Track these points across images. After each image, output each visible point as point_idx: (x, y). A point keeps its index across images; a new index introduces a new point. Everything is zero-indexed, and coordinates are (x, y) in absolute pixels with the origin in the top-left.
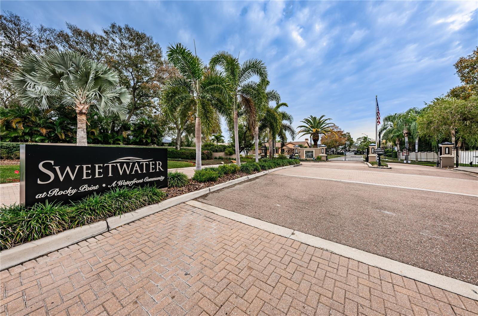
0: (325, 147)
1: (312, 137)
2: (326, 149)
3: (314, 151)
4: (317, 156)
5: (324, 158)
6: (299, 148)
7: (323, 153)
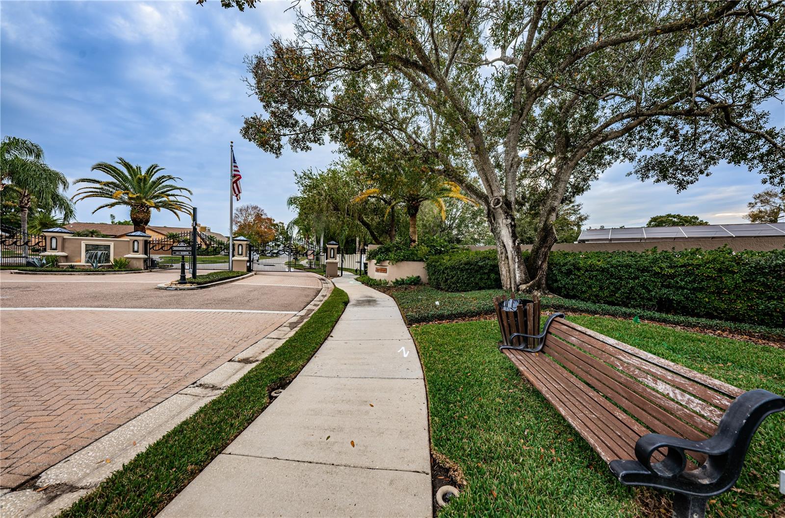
2: (146, 241)
3: (112, 245)
4: (119, 257)
5: (138, 263)
6: (65, 237)
7: (137, 252)
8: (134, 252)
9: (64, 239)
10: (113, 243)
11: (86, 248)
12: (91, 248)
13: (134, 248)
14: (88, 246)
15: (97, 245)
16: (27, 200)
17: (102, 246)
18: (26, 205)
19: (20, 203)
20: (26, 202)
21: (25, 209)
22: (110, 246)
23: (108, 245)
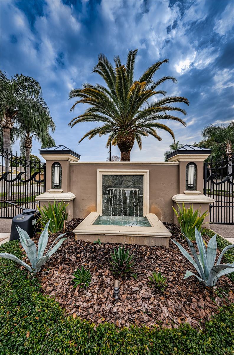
3: (146, 174)
4: (161, 202)
6: (72, 162)
8: (189, 188)
10: (148, 170)
11: (103, 183)
12: (111, 183)
13: (187, 181)
14: (106, 178)
15: (121, 176)
16: (30, 142)
17: (129, 179)
18: (29, 145)
19: (25, 144)
20: (29, 143)
21: (28, 149)
22: (143, 176)
23: (139, 176)
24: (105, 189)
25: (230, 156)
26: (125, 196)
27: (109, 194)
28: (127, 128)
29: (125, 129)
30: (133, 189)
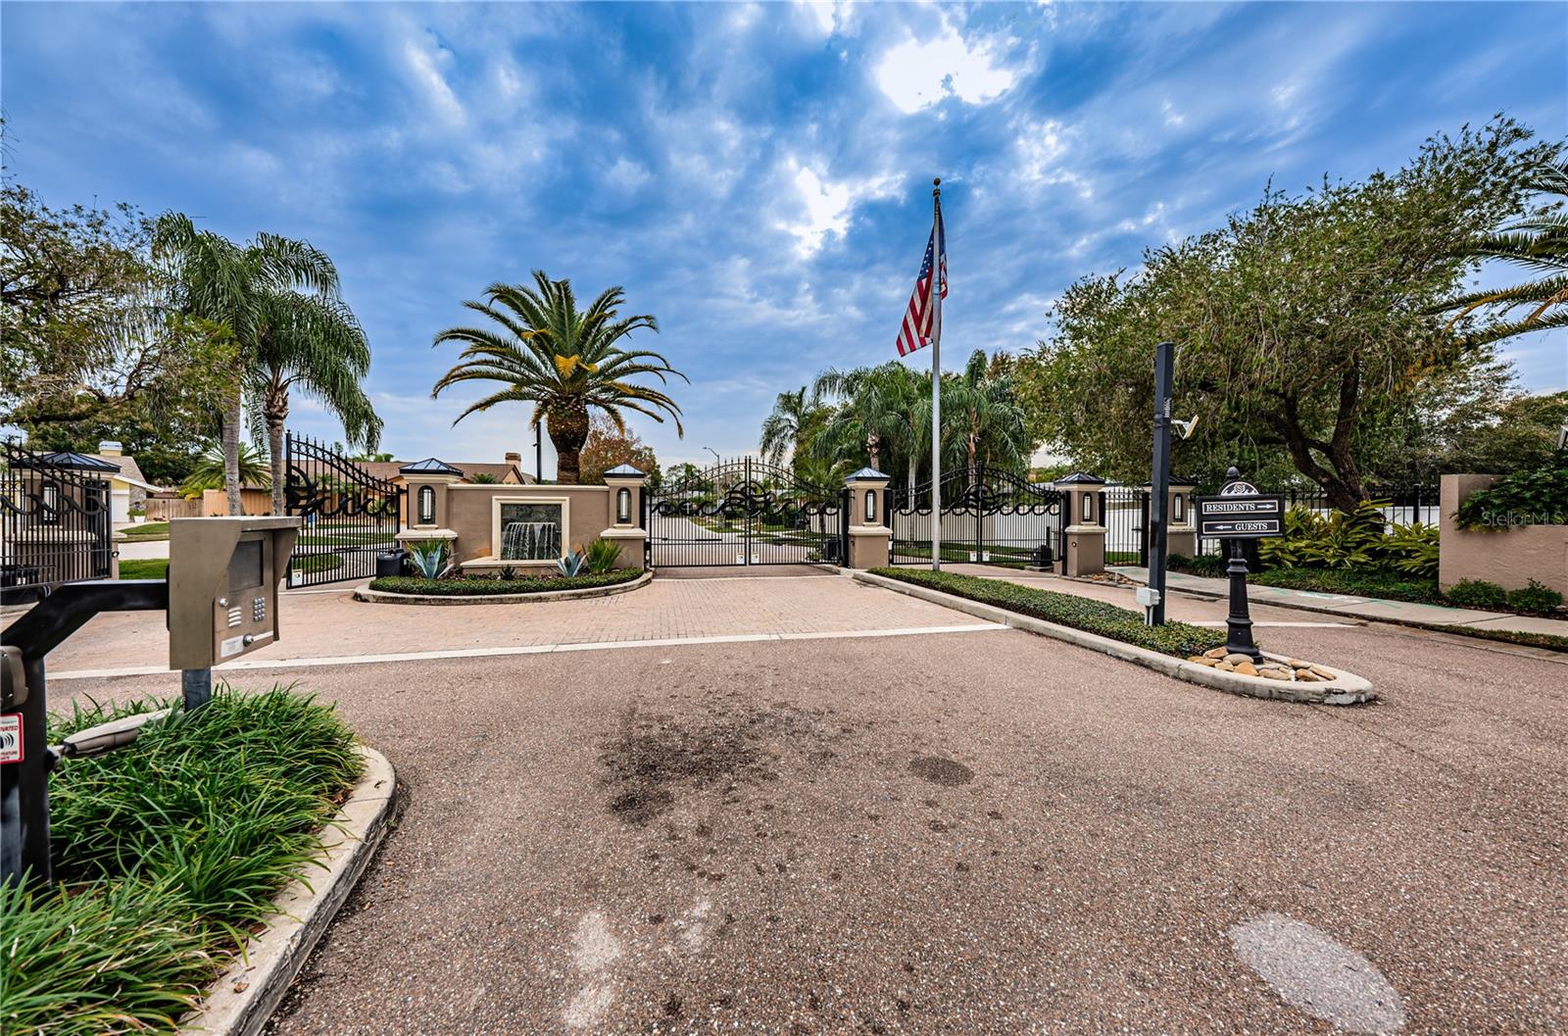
0: (639, 482)
1: (544, 420)
2: (642, 490)
3: (566, 503)
4: (586, 539)
5: (631, 553)
6: (451, 485)
7: (627, 521)
8: (621, 521)
9: (449, 490)
10: (567, 498)
11: (502, 515)
12: (514, 514)
13: (619, 511)
14: (506, 508)
15: (528, 505)
16: (283, 400)
17: (541, 509)
18: (281, 410)
19: (269, 407)
20: (281, 403)
21: (278, 421)
22: (560, 505)
23: (555, 505)
24: (504, 523)
25: (875, 450)
26: (532, 532)
27: (509, 530)
28: (568, 404)
29: (563, 406)
30: (547, 524)
